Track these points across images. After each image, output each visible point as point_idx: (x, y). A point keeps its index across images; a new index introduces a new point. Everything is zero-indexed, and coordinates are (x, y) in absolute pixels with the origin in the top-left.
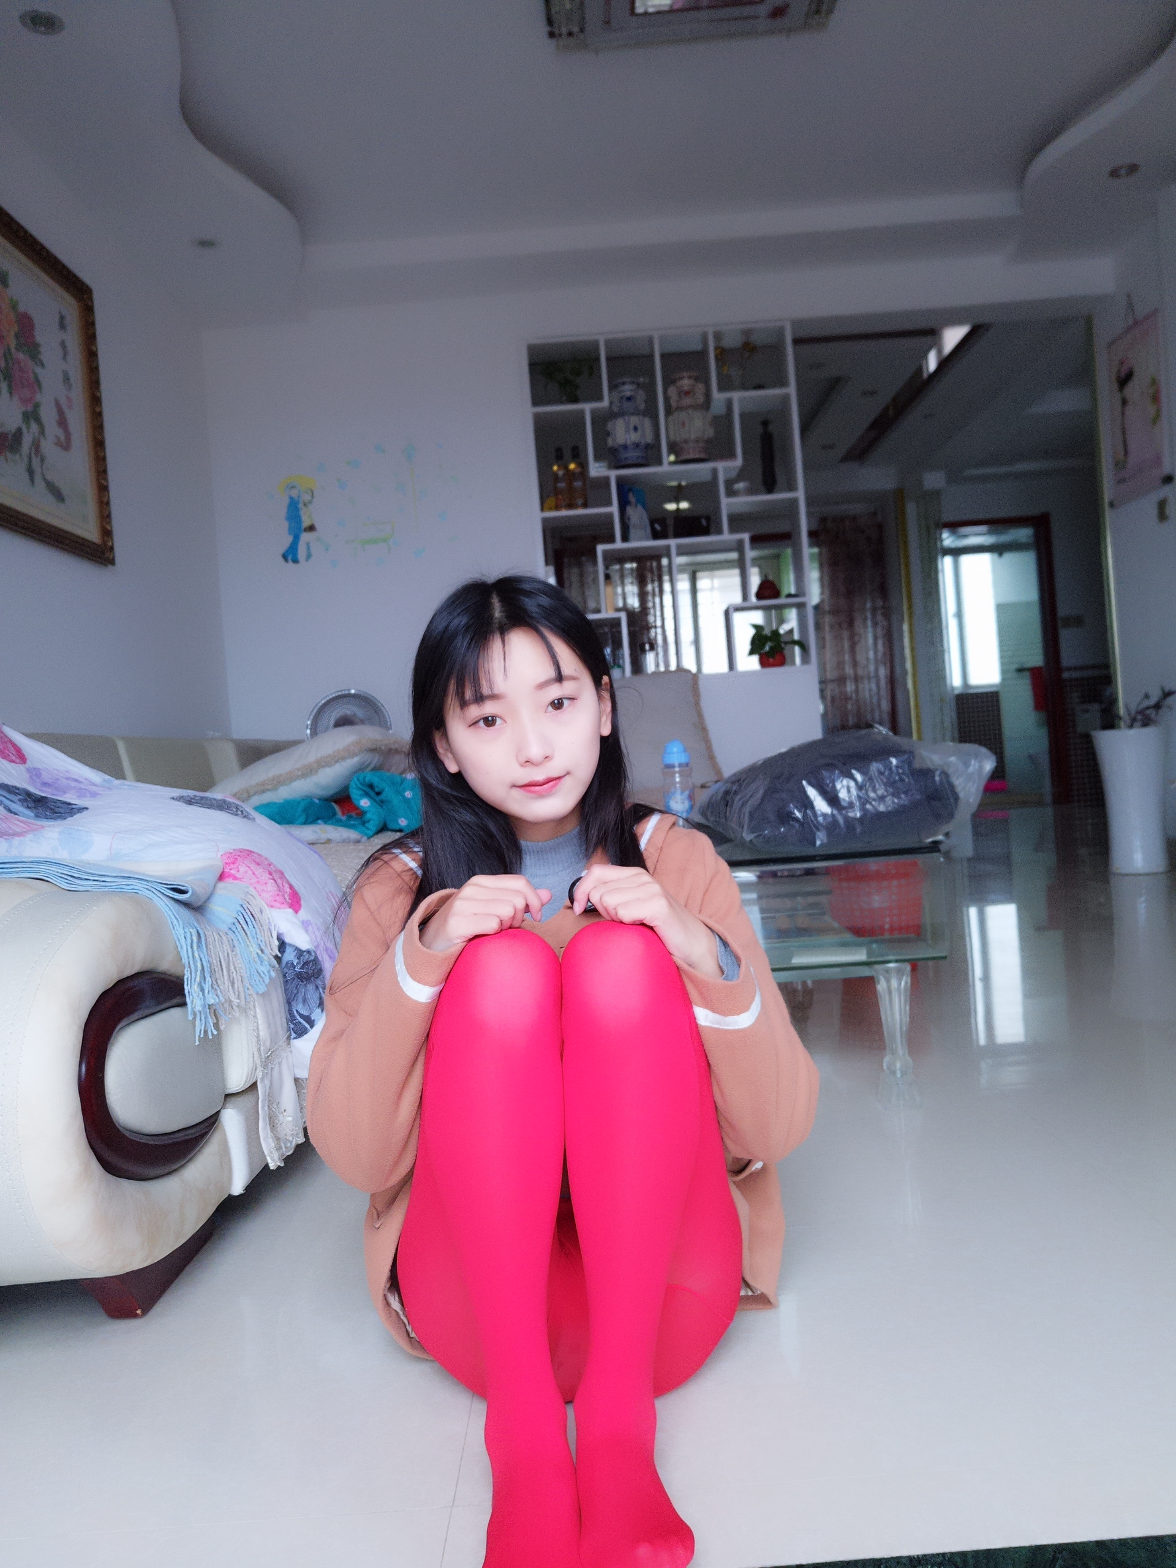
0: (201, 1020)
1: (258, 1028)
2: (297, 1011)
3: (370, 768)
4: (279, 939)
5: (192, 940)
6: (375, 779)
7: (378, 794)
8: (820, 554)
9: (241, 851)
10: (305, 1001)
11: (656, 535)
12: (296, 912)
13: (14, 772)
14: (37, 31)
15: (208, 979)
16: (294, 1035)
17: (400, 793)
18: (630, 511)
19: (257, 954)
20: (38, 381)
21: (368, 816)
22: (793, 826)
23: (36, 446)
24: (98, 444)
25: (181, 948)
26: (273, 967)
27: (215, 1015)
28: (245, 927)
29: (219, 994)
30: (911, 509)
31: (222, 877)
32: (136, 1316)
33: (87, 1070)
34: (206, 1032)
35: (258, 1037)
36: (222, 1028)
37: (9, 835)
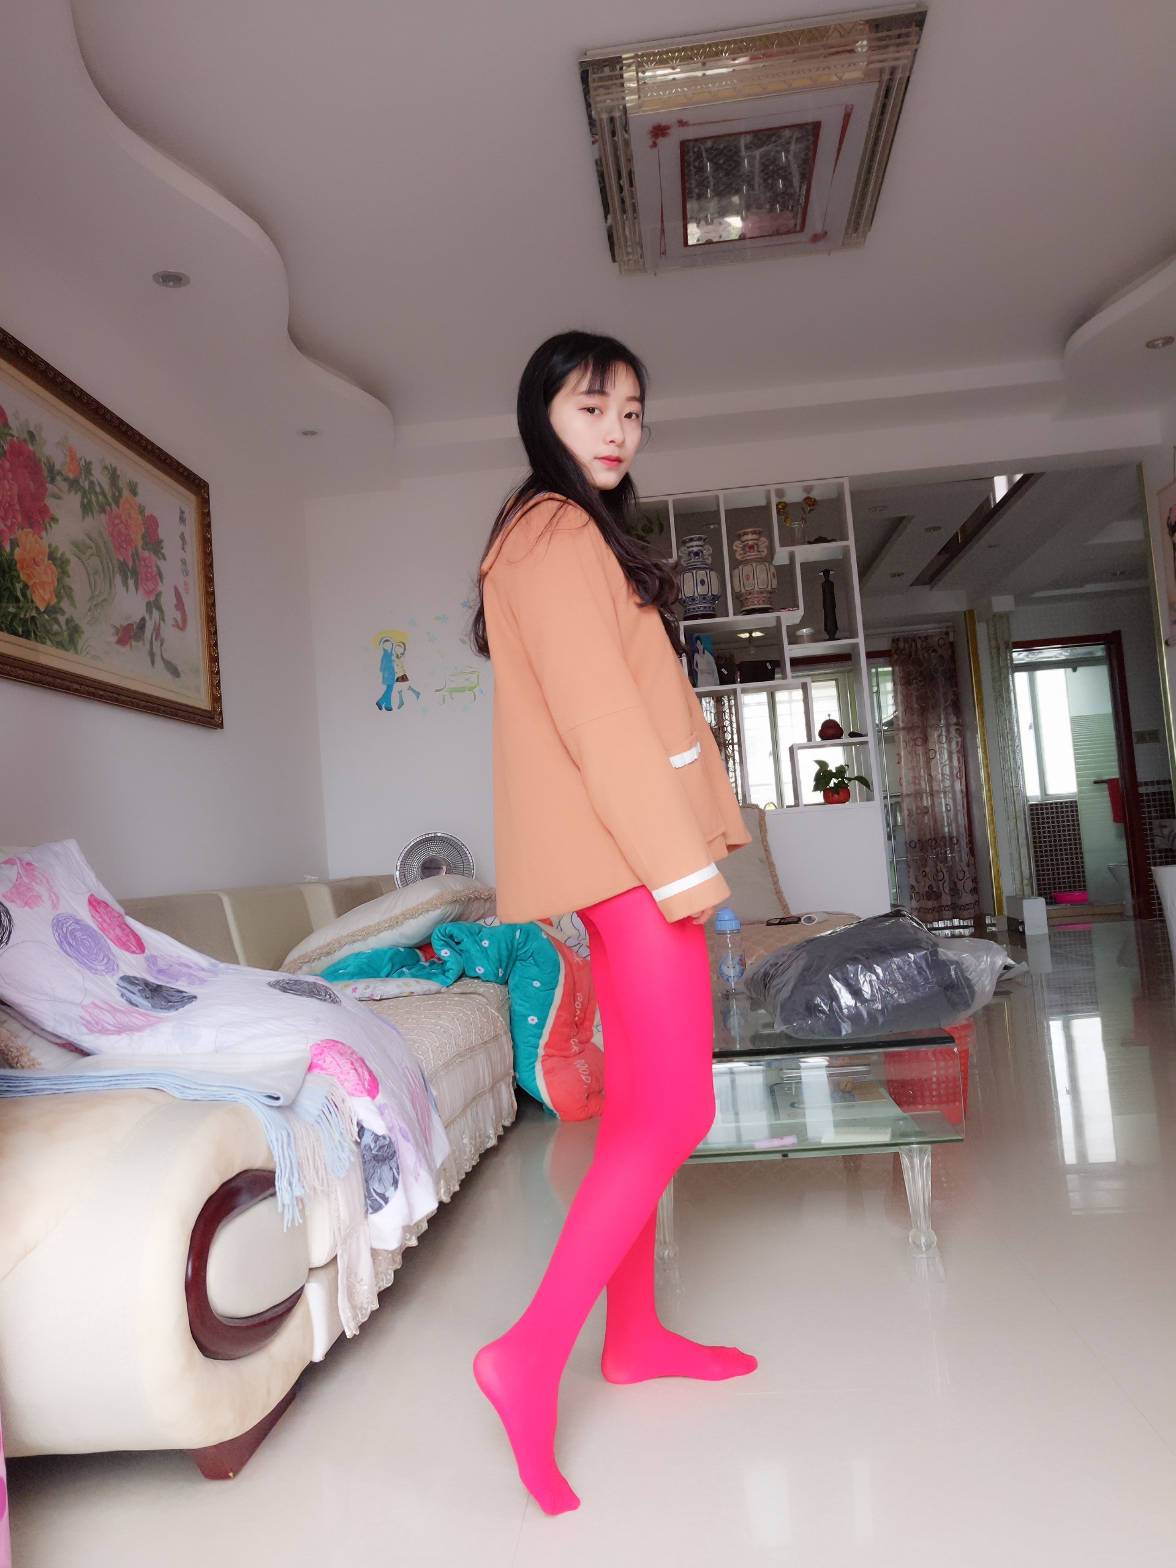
0: (289, 1210)
1: (338, 1210)
2: (374, 1190)
3: (450, 919)
4: (358, 1124)
5: (282, 1141)
6: (455, 932)
7: (458, 943)
8: (893, 672)
9: (328, 1041)
10: (380, 1180)
11: (723, 681)
12: (373, 1097)
13: (134, 962)
14: (168, 286)
15: (296, 1174)
16: (370, 1210)
17: (478, 943)
18: (697, 657)
19: (340, 1142)
20: (160, 574)
21: (448, 965)
22: (821, 1018)
23: (157, 630)
24: (211, 620)
25: (274, 1147)
26: (353, 1152)
27: (302, 1203)
28: (329, 1117)
29: (305, 1185)
30: (981, 629)
31: (311, 1068)
32: (229, 1478)
33: (193, 1271)
34: (293, 1219)
35: (338, 1218)
36: (307, 1214)
37: (130, 1030)
